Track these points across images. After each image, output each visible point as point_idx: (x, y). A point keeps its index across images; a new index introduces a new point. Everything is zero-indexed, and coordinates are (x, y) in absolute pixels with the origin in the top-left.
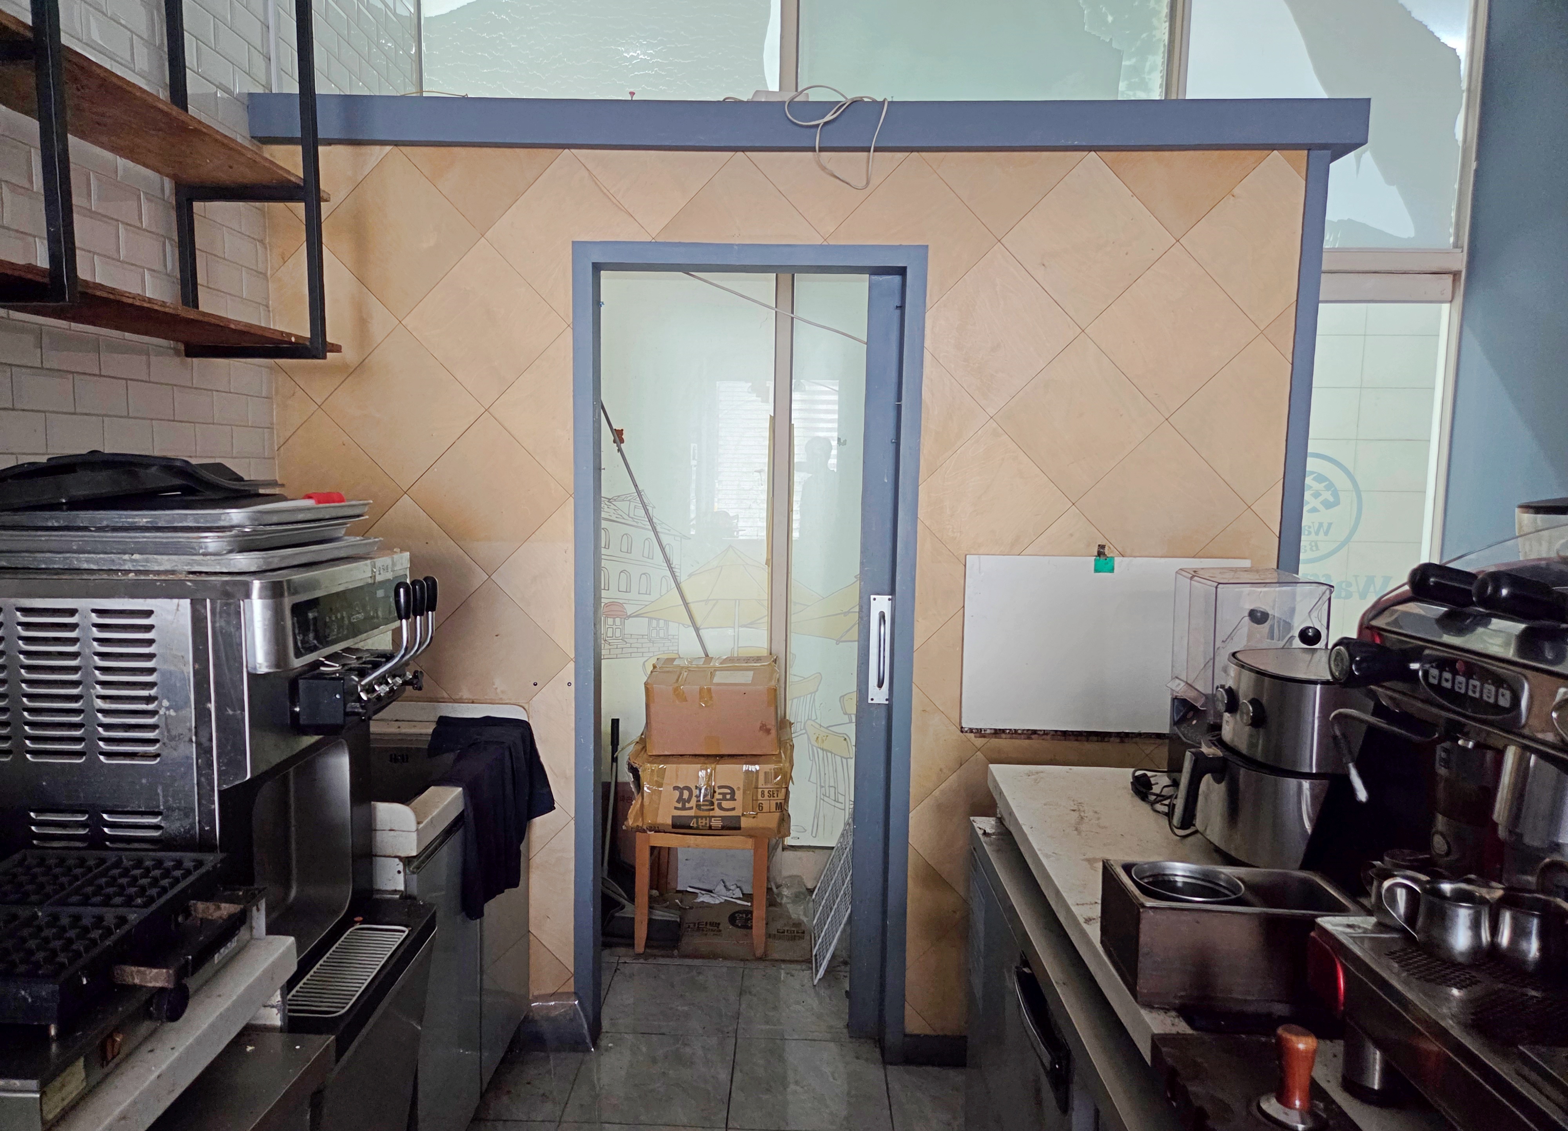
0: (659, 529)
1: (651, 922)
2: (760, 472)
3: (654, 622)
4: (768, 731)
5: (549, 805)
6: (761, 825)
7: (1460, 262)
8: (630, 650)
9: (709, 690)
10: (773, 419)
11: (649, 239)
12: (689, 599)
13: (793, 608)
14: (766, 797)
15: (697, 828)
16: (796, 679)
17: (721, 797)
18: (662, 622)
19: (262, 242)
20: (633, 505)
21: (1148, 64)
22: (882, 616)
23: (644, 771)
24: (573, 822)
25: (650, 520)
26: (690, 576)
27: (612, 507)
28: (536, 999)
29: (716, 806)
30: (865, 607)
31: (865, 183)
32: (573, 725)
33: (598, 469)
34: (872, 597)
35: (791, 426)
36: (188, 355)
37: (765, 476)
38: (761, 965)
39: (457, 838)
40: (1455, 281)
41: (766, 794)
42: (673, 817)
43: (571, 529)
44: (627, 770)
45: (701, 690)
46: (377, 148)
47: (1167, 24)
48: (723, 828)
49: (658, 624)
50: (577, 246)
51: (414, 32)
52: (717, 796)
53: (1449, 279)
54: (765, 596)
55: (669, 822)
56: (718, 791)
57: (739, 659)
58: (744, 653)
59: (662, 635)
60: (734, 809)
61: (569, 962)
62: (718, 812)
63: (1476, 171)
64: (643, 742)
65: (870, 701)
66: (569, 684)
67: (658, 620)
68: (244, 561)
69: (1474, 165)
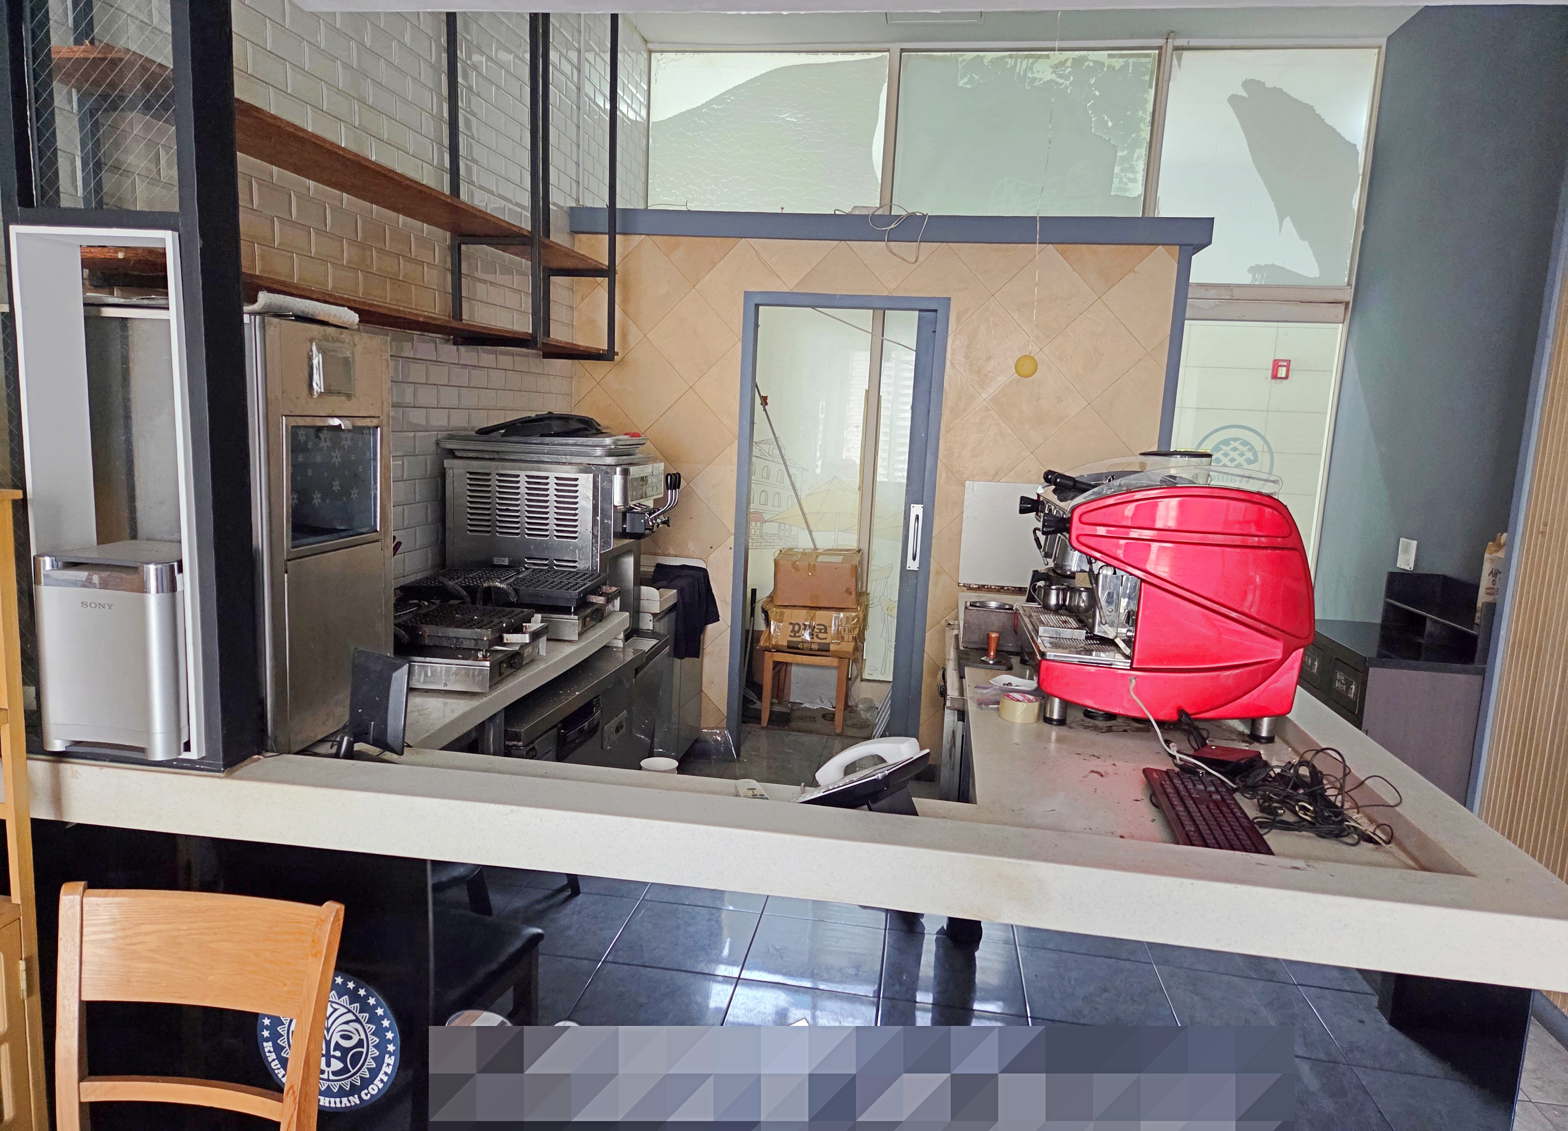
0: (788, 463)
1: (772, 712)
2: (857, 427)
3: (783, 525)
4: (850, 593)
5: (716, 618)
6: (844, 649)
7: (1348, 296)
8: (766, 544)
9: (814, 565)
10: (867, 391)
11: (788, 290)
12: (806, 511)
13: (876, 520)
14: (846, 632)
15: (803, 649)
16: (875, 568)
17: (818, 631)
18: (787, 526)
19: (572, 290)
20: (772, 446)
21: (1136, 155)
22: (917, 517)
23: (772, 612)
24: (729, 629)
25: (783, 457)
26: (807, 496)
27: (758, 448)
28: (705, 729)
29: (815, 636)
30: (908, 511)
31: (915, 260)
32: (732, 573)
33: (752, 423)
34: (912, 505)
35: (879, 397)
36: (544, 357)
37: (860, 429)
38: (839, 738)
39: (673, 615)
40: (1346, 308)
41: (847, 631)
42: (788, 641)
43: (735, 458)
44: (761, 612)
45: (809, 564)
46: (638, 236)
47: (1150, 128)
48: (819, 650)
49: (785, 527)
50: (746, 293)
51: (645, 133)
52: (816, 630)
53: (1342, 307)
54: (857, 511)
55: (786, 644)
56: (816, 627)
57: (835, 550)
58: (839, 548)
59: (787, 535)
60: (826, 638)
61: (724, 710)
62: (816, 640)
63: (1364, 232)
64: (771, 598)
65: (908, 568)
66: (731, 548)
67: (785, 524)
68: (610, 460)
69: (1362, 228)
